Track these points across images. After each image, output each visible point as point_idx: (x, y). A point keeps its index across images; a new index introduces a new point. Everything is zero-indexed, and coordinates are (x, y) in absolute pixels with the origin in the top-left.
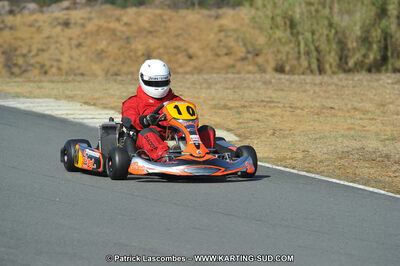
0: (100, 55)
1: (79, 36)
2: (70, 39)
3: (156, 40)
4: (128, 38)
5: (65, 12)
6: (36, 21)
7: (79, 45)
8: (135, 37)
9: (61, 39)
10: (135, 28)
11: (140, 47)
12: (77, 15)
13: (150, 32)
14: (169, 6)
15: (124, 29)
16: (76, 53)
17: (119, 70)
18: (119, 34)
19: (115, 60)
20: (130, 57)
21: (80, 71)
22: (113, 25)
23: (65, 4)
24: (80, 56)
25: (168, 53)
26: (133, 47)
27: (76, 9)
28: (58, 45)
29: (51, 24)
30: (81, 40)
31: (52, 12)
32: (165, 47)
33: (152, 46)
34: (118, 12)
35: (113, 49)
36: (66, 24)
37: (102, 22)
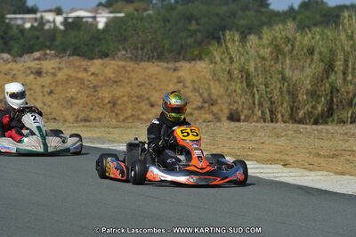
0: (71, 102)
1: (50, 84)
2: (43, 86)
3: (121, 89)
4: (95, 87)
5: (37, 62)
6: (11, 69)
7: (51, 92)
8: (102, 86)
9: (34, 86)
10: (101, 78)
11: (106, 95)
12: (48, 65)
13: (116, 82)
14: (131, 59)
15: (91, 78)
16: (48, 99)
17: (88, 116)
18: (86, 83)
19: (85, 107)
20: (98, 104)
21: (53, 117)
22: (82, 75)
23: (37, 54)
24: (52, 102)
25: (132, 101)
26: (100, 95)
27: (46, 59)
28: (32, 92)
29: (24, 73)
30: (52, 88)
31: (25, 62)
32: (129, 96)
33: (117, 95)
34: (85, 63)
35: (82, 96)
36: (39, 73)
37: (71, 72)
